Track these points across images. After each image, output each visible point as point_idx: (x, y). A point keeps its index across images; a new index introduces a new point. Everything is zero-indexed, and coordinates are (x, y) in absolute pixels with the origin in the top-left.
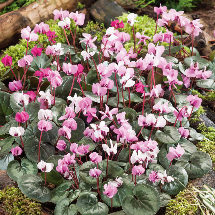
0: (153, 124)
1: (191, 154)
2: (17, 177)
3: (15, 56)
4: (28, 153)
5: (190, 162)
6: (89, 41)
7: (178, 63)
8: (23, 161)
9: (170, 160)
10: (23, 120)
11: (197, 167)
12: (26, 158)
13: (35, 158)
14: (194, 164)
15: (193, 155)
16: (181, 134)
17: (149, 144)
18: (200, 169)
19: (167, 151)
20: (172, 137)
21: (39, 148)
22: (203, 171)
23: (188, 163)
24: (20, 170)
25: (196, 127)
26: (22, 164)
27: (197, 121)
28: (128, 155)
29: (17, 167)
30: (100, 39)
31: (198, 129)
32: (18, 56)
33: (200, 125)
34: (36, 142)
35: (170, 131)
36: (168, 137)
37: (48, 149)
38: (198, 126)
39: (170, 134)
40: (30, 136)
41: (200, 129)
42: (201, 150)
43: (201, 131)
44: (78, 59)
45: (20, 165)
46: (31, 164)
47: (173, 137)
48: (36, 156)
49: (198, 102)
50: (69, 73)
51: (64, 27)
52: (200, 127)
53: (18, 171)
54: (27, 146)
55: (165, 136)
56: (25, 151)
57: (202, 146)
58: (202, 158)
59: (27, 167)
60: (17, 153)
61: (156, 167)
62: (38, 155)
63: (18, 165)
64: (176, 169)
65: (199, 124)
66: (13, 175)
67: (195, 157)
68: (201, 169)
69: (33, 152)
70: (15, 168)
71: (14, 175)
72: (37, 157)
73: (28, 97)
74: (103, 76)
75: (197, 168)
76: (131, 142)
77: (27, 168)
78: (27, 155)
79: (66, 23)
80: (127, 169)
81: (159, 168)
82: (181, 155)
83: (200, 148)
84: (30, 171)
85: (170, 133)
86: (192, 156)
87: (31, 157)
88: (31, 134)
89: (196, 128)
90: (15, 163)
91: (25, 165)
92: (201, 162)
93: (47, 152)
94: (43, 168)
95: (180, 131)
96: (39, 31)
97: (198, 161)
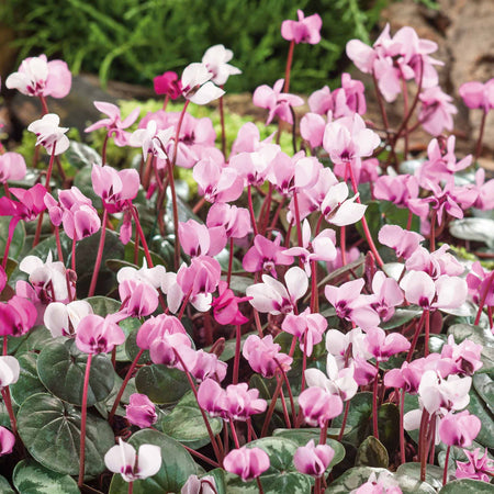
0: (426, 300)
4: (36, 446)
8: (18, 475)
12: (31, 461)
13: (60, 459)
26: (19, 484)
37: (93, 429)
45: (12, 490)
46: (51, 480)
50: (114, 198)
54: (27, 424)
56: (25, 438)
63: (7, 488)
69: (49, 440)
74: (216, 196)
78: (33, 451)
87: (46, 457)
91: (30, 487)
93: (92, 439)
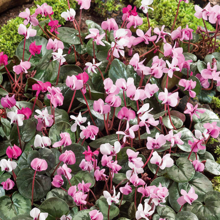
1: (205, 193)
2: (7, 217)
3: (13, 35)
4: (21, 188)
5: (203, 203)
6: (96, 37)
7: (197, 61)
8: (14, 196)
9: (181, 204)
10: (15, 156)
11: (212, 212)
12: (18, 192)
14: (208, 207)
15: (208, 195)
16: (195, 169)
17: (158, 190)
18: (214, 216)
19: (178, 189)
20: (184, 174)
21: (33, 182)
22: (218, 219)
23: (202, 205)
24: (11, 207)
25: (213, 149)
26: (13, 199)
27: (215, 142)
28: (134, 193)
29: (8, 203)
30: (111, 9)
31: (215, 152)
32: (16, 34)
33: (218, 148)
34: (30, 175)
35: (183, 164)
36: (180, 172)
37: (44, 182)
38: (216, 149)
39: (183, 169)
40: (24, 165)
41: (217, 153)
42: (217, 188)
43: (218, 155)
44: (84, 50)
45: (11, 201)
46: (24, 200)
47: (186, 173)
48: (30, 190)
49: (215, 131)
51: (68, 18)
52: (218, 151)
53: (9, 208)
55: (177, 171)
56: (18, 184)
57: (218, 182)
58: (217, 200)
59: (19, 203)
60: (8, 187)
61: (165, 210)
62: (31, 189)
63: (9, 200)
64: (187, 217)
65: (217, 146)
66: (3, 214)
67: (209, 198)
68: (216, 216)
69: (26, 186)
70: (6, 205)
71: (5, 214)
72: (30, 192)
73: (23, 116)
75: (211, 214)
76: (137, 186)
77: (19, 205)
78: (20, 190)
79: (70, 14)
80: (132, 210)
81: (168, 211)
82: (193, 200)
83: (216, 185)
84: (22, 209)
85: (183, 167)
86: (207, 197)
87: (24, 192)
88: (25, 164)
89: (213, 151)
90: (5, 199)
91: (17, 201)
92: (217, 207)
93: (42, 185)
94: (36, 217)
95: (194, 165)
96: (41, 13)
97: (213, 204)
